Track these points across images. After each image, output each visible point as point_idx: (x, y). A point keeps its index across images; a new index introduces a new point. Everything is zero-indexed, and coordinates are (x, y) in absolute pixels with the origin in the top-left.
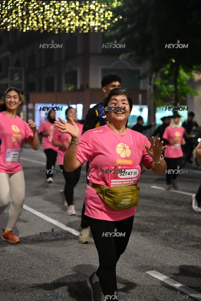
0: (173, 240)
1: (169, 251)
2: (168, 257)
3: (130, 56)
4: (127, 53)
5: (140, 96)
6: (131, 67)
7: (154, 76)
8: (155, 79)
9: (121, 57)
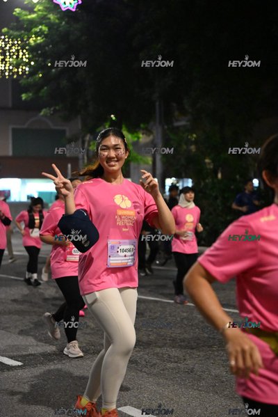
0: (144, 363)
1: (142, 377)
2: (142, 386)
3: (55, 111)
4: (50, 107)
5: (69, 166)
6: (53, 127)
7: (88, 137)
8: (89, 142)
9: (42, 113)
